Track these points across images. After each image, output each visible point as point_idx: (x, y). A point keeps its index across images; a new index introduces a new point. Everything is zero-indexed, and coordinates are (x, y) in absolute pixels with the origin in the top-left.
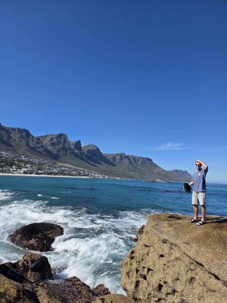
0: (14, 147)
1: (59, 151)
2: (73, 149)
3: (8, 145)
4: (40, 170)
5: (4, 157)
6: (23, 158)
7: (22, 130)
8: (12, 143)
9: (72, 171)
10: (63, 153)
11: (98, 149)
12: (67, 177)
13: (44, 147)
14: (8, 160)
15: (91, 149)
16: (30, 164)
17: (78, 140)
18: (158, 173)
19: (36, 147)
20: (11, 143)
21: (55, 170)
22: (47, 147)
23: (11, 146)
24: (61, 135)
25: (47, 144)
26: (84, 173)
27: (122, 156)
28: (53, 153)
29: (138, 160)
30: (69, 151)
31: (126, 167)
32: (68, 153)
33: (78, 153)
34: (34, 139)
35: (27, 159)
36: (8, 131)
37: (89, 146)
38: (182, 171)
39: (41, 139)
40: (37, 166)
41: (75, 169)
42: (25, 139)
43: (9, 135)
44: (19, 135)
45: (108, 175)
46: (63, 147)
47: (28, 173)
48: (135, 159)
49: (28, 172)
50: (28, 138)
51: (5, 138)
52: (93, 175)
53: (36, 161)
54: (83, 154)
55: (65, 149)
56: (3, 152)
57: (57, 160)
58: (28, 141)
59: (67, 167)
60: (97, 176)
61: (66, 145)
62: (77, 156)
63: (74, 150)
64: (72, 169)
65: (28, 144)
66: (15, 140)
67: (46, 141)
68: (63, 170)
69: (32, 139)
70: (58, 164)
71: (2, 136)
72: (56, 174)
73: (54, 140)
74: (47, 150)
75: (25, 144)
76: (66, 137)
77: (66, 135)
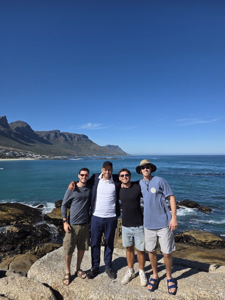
15: (20, 126)
17: (3, 116)
26: (20, 154)
29: (74, 137)
31: (62, 144)
33: (5, 131)
37: (17, 122)
41: (6, 150)
62: (3, 134)
64: (2, 149)
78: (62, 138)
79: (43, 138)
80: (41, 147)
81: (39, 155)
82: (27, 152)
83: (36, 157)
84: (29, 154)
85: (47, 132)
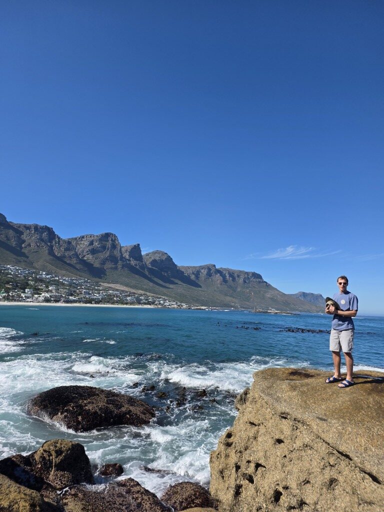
0: (27, 257)
1: (103, 262)
2: (128, 260)
3: (18, 253)
4: (72, 295)
5: (11, 274)
6: (44, 275)
7: (42, 228)
8: (25, 251)
9: (126, 296)
10: (110, 266)
11: (169, 259)
12: (117, 306)
13: (78, 257)
14: (18, 279)
15: (157, 258)
16: (55, 285)
17: (135, 243)
18: (272, 299)
19: (64, 257)
20: (23, 251)
21: (98, 295)
22: (84, 256)
23: (24, 255)
24: (107, 235)
25: (83, 251)
26: (146, 300)
27: (211, 271)
28: (94, 266)
29: (238, 276)
30: (120, 262)
31: (218, 288)
32: (119, 267)
33: (136, 265)
34: (61, 242)
35: (49, 276)
36: (18, 230)
37: (154, 253)
38: (312, 294)
39: (74, 243)
40: (66, 289)
41: (130, 293)
42: (46, 243)
43: (19, 237)
44: (36, 237)
45: (186, 303)
46: (110, 256)
47: (52, 301)
48: (232, 274)
49: (52, 299)
50: (51, 242)
51: (13, 243)
52: (162, 302)
53: (66, 280)
54: (143, 267)
55: (113, 259)
56: (9, 266)
57: (100, 278)
58: (52, 247)
59: (117, 290)
60: (168, 304)
61: (115, 252)
62: (133, 270)
63: (130, 260)
64: (127, 292)
65: (51, 252)
66: (29, 245)
67: (82, 246)
68: (111, 295)
69: (59, 244)
70: (102, 284)
71: (8, 239)
72: (98, 302)
73: (96, 244)
74: (84, 261)
75: (47, 251)
76: (115, 239)
77: (115, 236)
78: (218, 278)
79: (190, 277)
80: (185, 290)
85: (197, 267)
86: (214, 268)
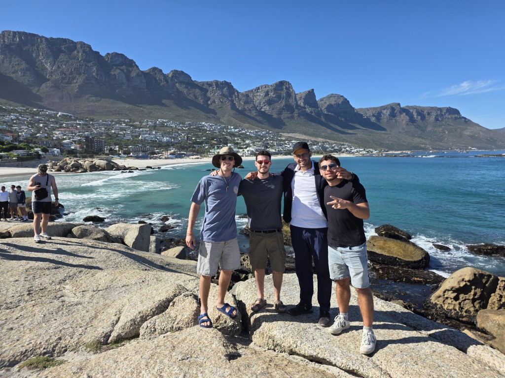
0: (215, 113)
1: (280, 113)
2: (302, 107)
4: (267, 147)
6: (232, 129)
7: (222, 83)
8: (211, 107)
10: (287, 115)
11: (346, 102)
13: (257, 110)
15: (333, 103)
16: (247, 138)
19: (245, 110)
20: (209, 107)
22: (262, 108)
24: (281, 84)
25: (260, 103)
26: (332, 148)
27: (395, 110)
28: (273, 117)
29: (429, 114)
30: (296, 110)
31: (403, 129)
32: (296, 115)
33: (311, 112)
34: (240, 96)
35: (237, 130)
36: (203, 88)
37: (329, 97)
39: (251, 96)
41: (314, 142)
42: (228, 99)
43: (205, 95)
46: (286, 105)
48: (421, 112)
50: (232, 97)
51: (201, 101)
53: (251, 132)
54: (319, 113)
55: (289, 108)
56: (203, 123)
57: (281, 128)
58: (232, 101)
61: (290, 101)
62: (310, 118)
63: (305, 108)
65: (233, 106)
66: (214, 102)
67: (258, 97)
69: (238, 98)
70: (282, 134)
71: (196, 98)
73: (271, 94)
74: (263, 113)
75: (230, 106)
76: (289, 87)
77: (289, 84)
78: (404, 118)
79: (369, 119)
80: (365, 134)
81: (361, 149)
82: (343, 145)
83: (357, 152)
84: (345, 148)
85: (378, 108)
86: (398, 107)
